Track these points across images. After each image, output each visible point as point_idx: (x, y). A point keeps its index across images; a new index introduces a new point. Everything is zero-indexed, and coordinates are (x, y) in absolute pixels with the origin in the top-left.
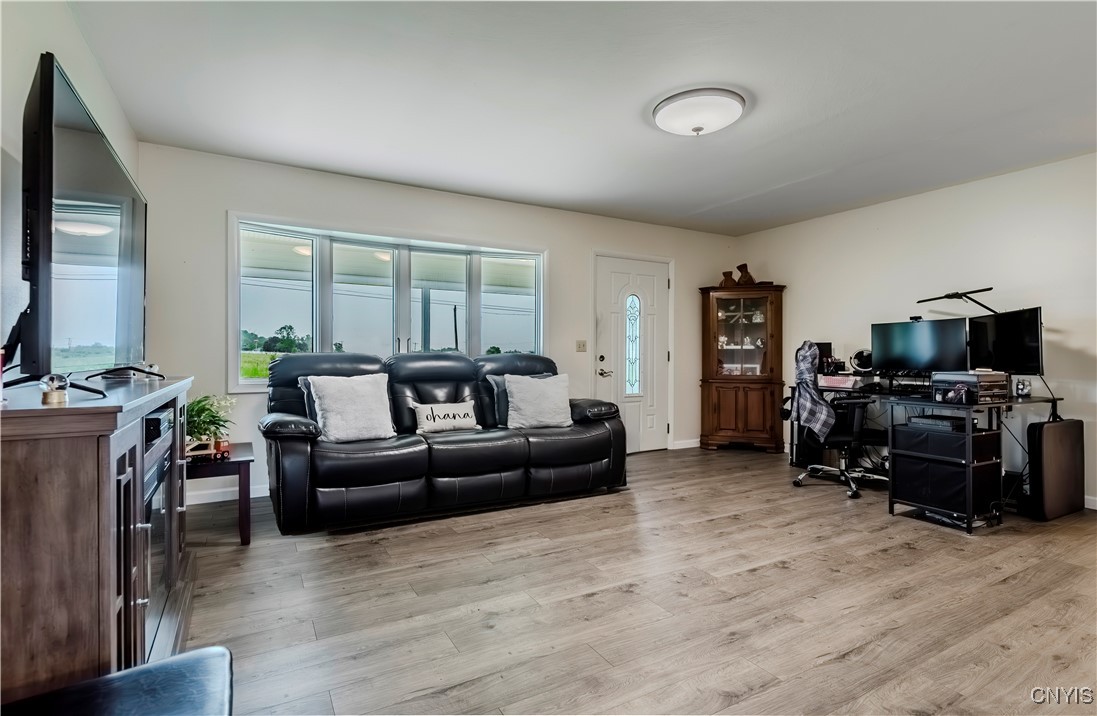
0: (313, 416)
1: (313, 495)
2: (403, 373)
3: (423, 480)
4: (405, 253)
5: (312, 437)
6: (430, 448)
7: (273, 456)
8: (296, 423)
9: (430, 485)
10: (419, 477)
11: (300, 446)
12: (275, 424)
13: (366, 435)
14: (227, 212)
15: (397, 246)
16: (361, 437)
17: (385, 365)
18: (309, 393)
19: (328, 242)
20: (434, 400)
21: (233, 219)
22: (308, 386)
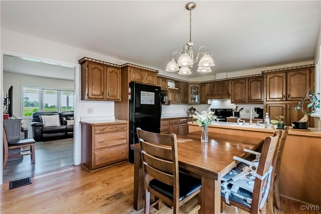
0: (42, 122)
1: (42, 135)
2: (63, 115)
3: (65, 133)
4: (59, 91)
5: (42, 126)
6: (66, 127)
7: (34, 129)
8: (38, 124)
9: (66, 133)
10: (64, 132)
11: (39, 127)
12: (34, 124)
13: (54, 126)
14: (21, 85)
15: (58, 90)
16: (52, 126)
17: (59, 113)
18: (42, 119)
19: (42, 90)
20: (70, 120)
21: (22, 86)
22: (41, 117)
